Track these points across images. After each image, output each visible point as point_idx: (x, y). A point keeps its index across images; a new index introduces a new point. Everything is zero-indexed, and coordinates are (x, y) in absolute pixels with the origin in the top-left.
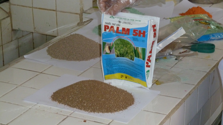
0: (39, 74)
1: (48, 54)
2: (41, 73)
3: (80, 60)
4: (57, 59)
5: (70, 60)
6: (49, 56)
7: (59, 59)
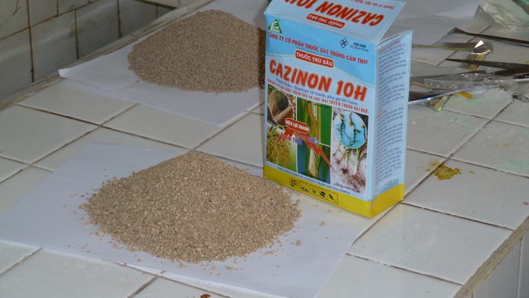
0: (95, 129)
1: (129, 68)
2: (101, 126)
3: (221, 90)
4: (154, 85)
5: (192, 88)
6: (132, 72)
7: (161, 83)
